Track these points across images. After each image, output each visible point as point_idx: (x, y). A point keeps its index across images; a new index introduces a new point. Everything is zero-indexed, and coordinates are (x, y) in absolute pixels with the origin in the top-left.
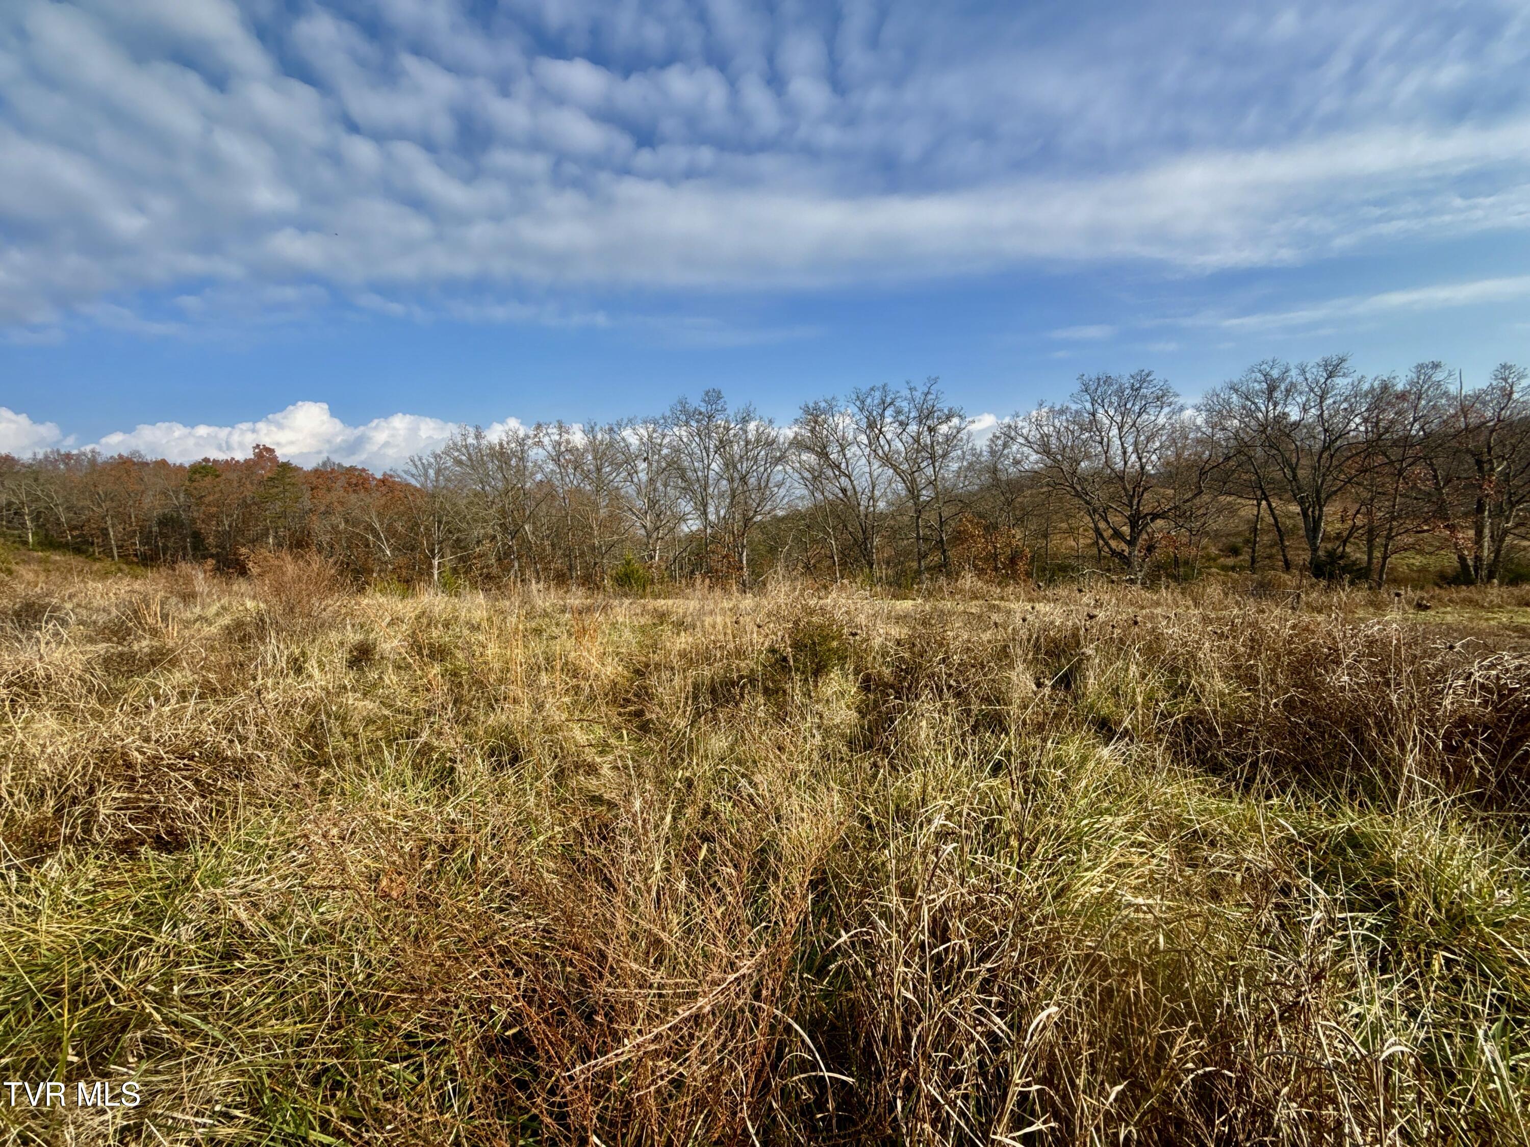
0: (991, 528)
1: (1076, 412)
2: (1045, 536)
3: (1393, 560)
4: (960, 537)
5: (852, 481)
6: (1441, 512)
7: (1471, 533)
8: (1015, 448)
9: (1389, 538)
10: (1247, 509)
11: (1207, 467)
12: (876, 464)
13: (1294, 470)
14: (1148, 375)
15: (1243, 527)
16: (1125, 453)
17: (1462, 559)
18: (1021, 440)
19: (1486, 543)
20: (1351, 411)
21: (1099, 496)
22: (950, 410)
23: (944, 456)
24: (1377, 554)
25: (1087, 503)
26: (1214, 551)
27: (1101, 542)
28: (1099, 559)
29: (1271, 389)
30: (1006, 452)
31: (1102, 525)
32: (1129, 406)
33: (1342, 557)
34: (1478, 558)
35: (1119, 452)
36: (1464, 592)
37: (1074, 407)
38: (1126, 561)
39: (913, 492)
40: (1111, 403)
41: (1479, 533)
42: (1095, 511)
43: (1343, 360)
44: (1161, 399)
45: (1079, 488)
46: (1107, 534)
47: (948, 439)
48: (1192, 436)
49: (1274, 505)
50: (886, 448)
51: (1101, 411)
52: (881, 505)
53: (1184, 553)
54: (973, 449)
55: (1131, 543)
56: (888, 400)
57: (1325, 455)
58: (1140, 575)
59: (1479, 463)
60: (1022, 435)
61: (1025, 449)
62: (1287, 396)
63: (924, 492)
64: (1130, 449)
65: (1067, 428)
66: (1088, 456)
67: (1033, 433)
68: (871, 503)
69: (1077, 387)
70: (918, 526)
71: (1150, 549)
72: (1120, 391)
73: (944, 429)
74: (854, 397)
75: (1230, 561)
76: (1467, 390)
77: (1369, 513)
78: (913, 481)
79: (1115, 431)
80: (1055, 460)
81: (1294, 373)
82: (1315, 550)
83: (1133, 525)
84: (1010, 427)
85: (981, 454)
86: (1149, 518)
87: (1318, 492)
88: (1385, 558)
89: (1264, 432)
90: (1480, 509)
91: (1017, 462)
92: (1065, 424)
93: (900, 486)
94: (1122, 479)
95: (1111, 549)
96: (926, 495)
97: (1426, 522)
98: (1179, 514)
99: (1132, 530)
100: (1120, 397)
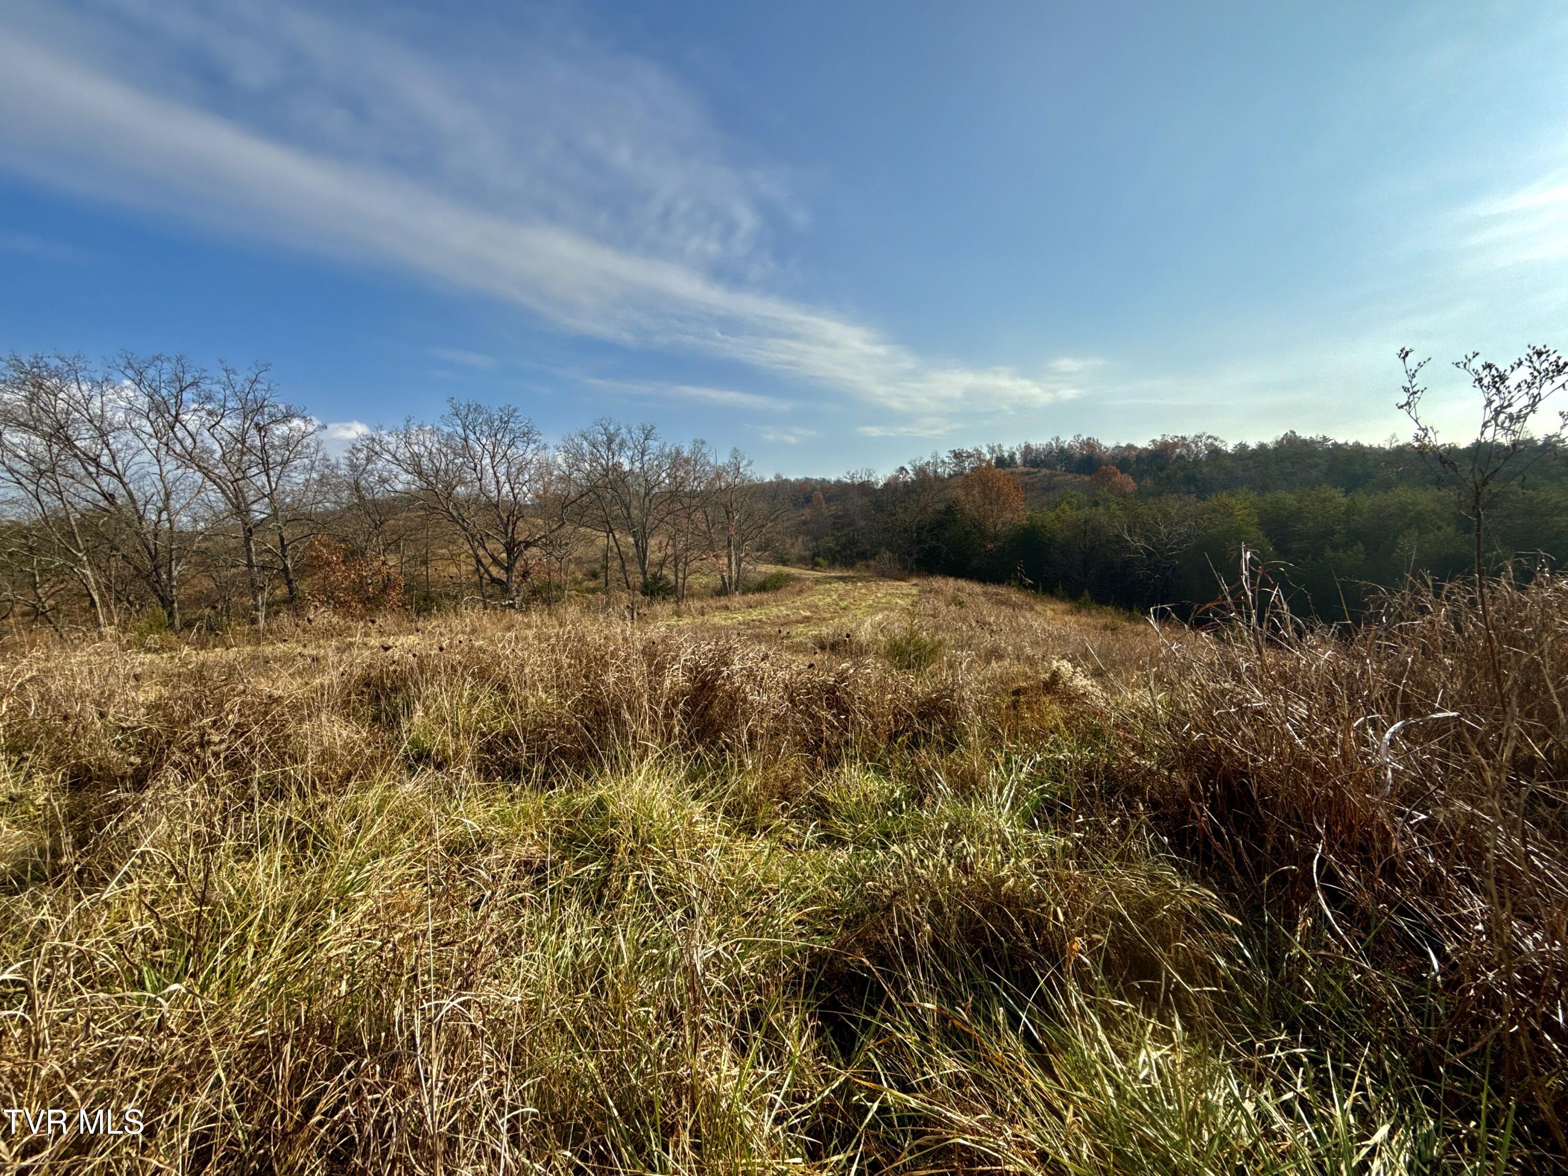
0: (352, 555)
1: (449, 434)
2: (425, 563)
3: (690, 578)
4: (313, 565)
5: (124, 485)
6: (711, 546)
7: (726, 560)
8: (380, 464)
9: (686, 564)
10: (601, 539)
11: (568, 502)
12: (170, 465)
13: (628, 509)
14: (515, 411)
15: (599, 555)
16: (498, 482)
17: (723, 577)
18: (387, 456)
19: (734, 565)
20: (659, 466)
21: (478, 522)
22: (288, 408)
23: (285, 463)
24: (681, 575)
25: (465, 529)
26: (580, 576)
27: (482, 570)
28: (479, 586)
29: (610, 441)
30: (369, 467)
31: (481, 552)
32: (499, 437)
33: (660, 579)
34: (730, 578)
35: (493, 482)
36: (724, 601)
37: (446, 429)
38: (504, 587)
39: (240, 508)
40: (482, 432)
41: (730, 560)
42: (473, 536)
43: (653, 428)
44: (527, 436)
45: (455, 514)
46: (487, 561)
47: (287, 442)
48: (556, 473)
49: (617, 536)
50: (188, 442)
51: (472, 437)
52: (184, 521)
53: (556, 578)
54: (325, 459)
55: (508, 570)
56: (189, 379)
57: (647, 499)
58: (518, 600)
59: (727, 513)
60: (388, 451)
61: (393, 466)
62: (620, 449)
63: (255, 507)
64: (503, 479)
65: (440, 450)
66: (462, 482)
67: (402, 451)
68: (164, 516)
69: (448, 410)
70: (249, 550)
71: (525, 575)
72: (489, 422)
73: (281, 430)
74: (122, 363)
75: (592, 584)
76: (720, 463)
77: (674, 546)
78: (238, 492)
79: (487, 460)
80: (429, 483)
81: (624, 431)
82: (644, 573)
83: (509, 551)
84: (373, 440)
85: (337, 466)
86: (522, 546)
87: (644, 528)
88: (684, 579)
89: (607, 475)
90: (729, 545)
91: (383, 481)
92: (437, 446)
93: (214, 495)
94: (497, 506)
95: (490, 575)
96: (259, 511)
97: (704, 552)
98: (549, 543)
99: (509, 557)
100: (490, 428)
